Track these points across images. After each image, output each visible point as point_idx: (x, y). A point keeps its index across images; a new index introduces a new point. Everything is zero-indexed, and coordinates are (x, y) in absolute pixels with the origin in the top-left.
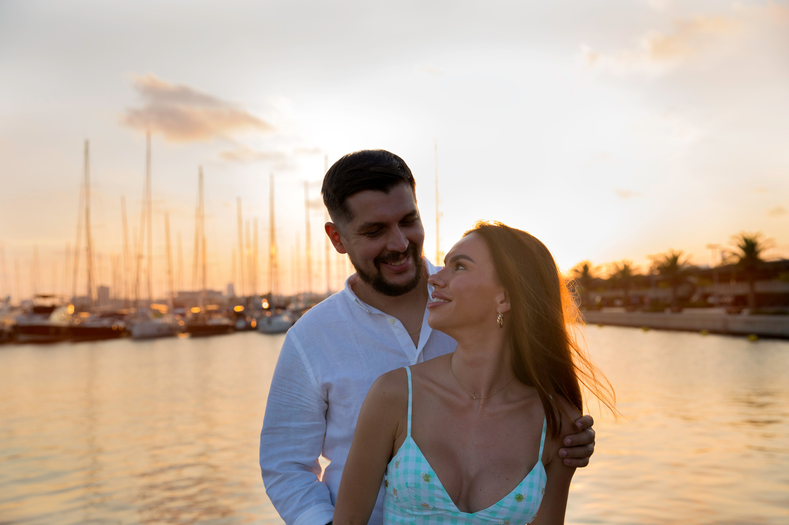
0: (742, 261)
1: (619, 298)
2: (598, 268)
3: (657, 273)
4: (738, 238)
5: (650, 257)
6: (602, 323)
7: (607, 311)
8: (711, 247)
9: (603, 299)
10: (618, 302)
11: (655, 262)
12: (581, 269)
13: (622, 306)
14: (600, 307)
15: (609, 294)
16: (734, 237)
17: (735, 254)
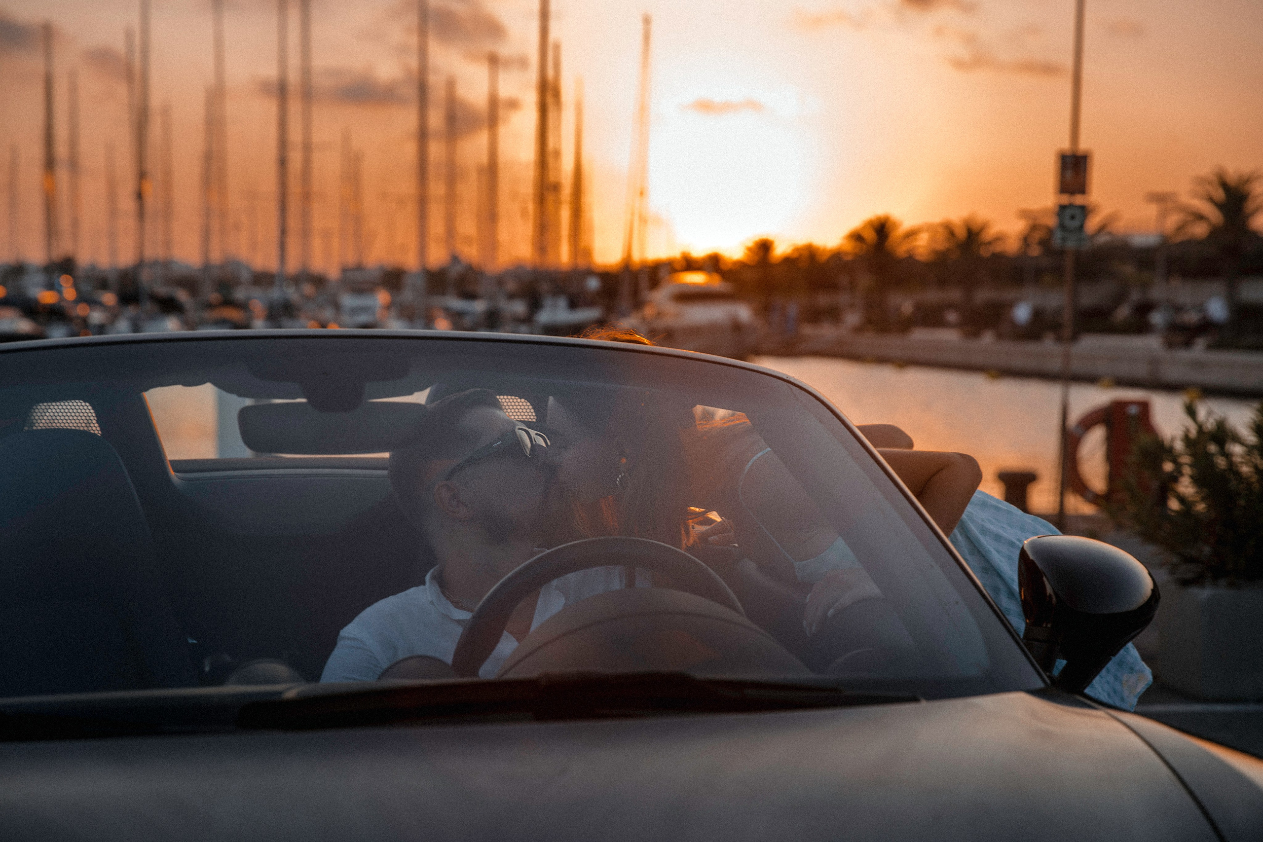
0: (1215, 232)
1: (952, 306)
2: (911, 234)
3: (1035, 251)
4: (1210, 183)
5: (1024, 214)
6: (904, 362)
7: (920, 335)
8: (1159, 198)
9: (918, 307)
10: (952, 317)
11: (1034, 228)
12: (870, 236)
13: (959, 326)
14: (905, 325)
15: (932, 296)
16: (1201, 181)
17: (1200, 217)
